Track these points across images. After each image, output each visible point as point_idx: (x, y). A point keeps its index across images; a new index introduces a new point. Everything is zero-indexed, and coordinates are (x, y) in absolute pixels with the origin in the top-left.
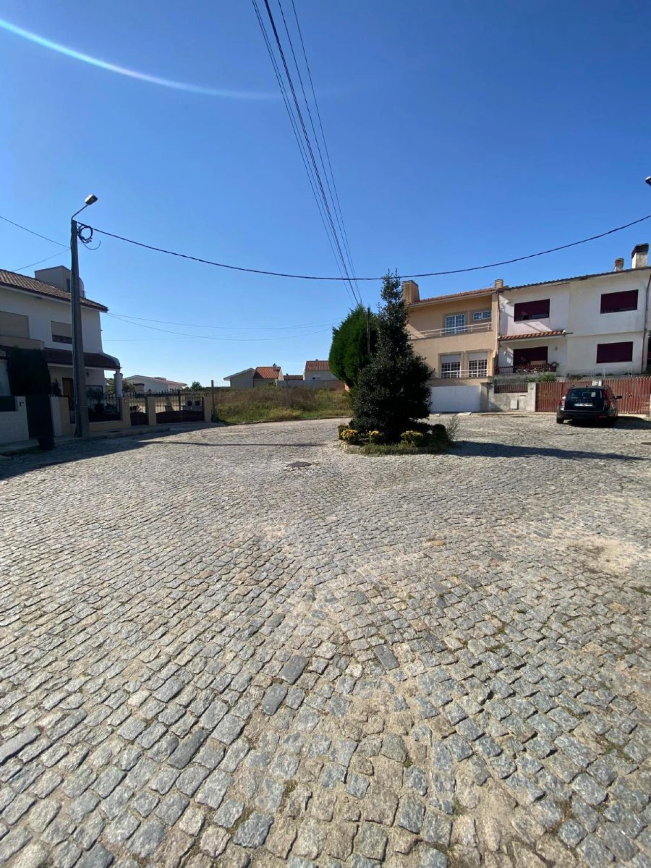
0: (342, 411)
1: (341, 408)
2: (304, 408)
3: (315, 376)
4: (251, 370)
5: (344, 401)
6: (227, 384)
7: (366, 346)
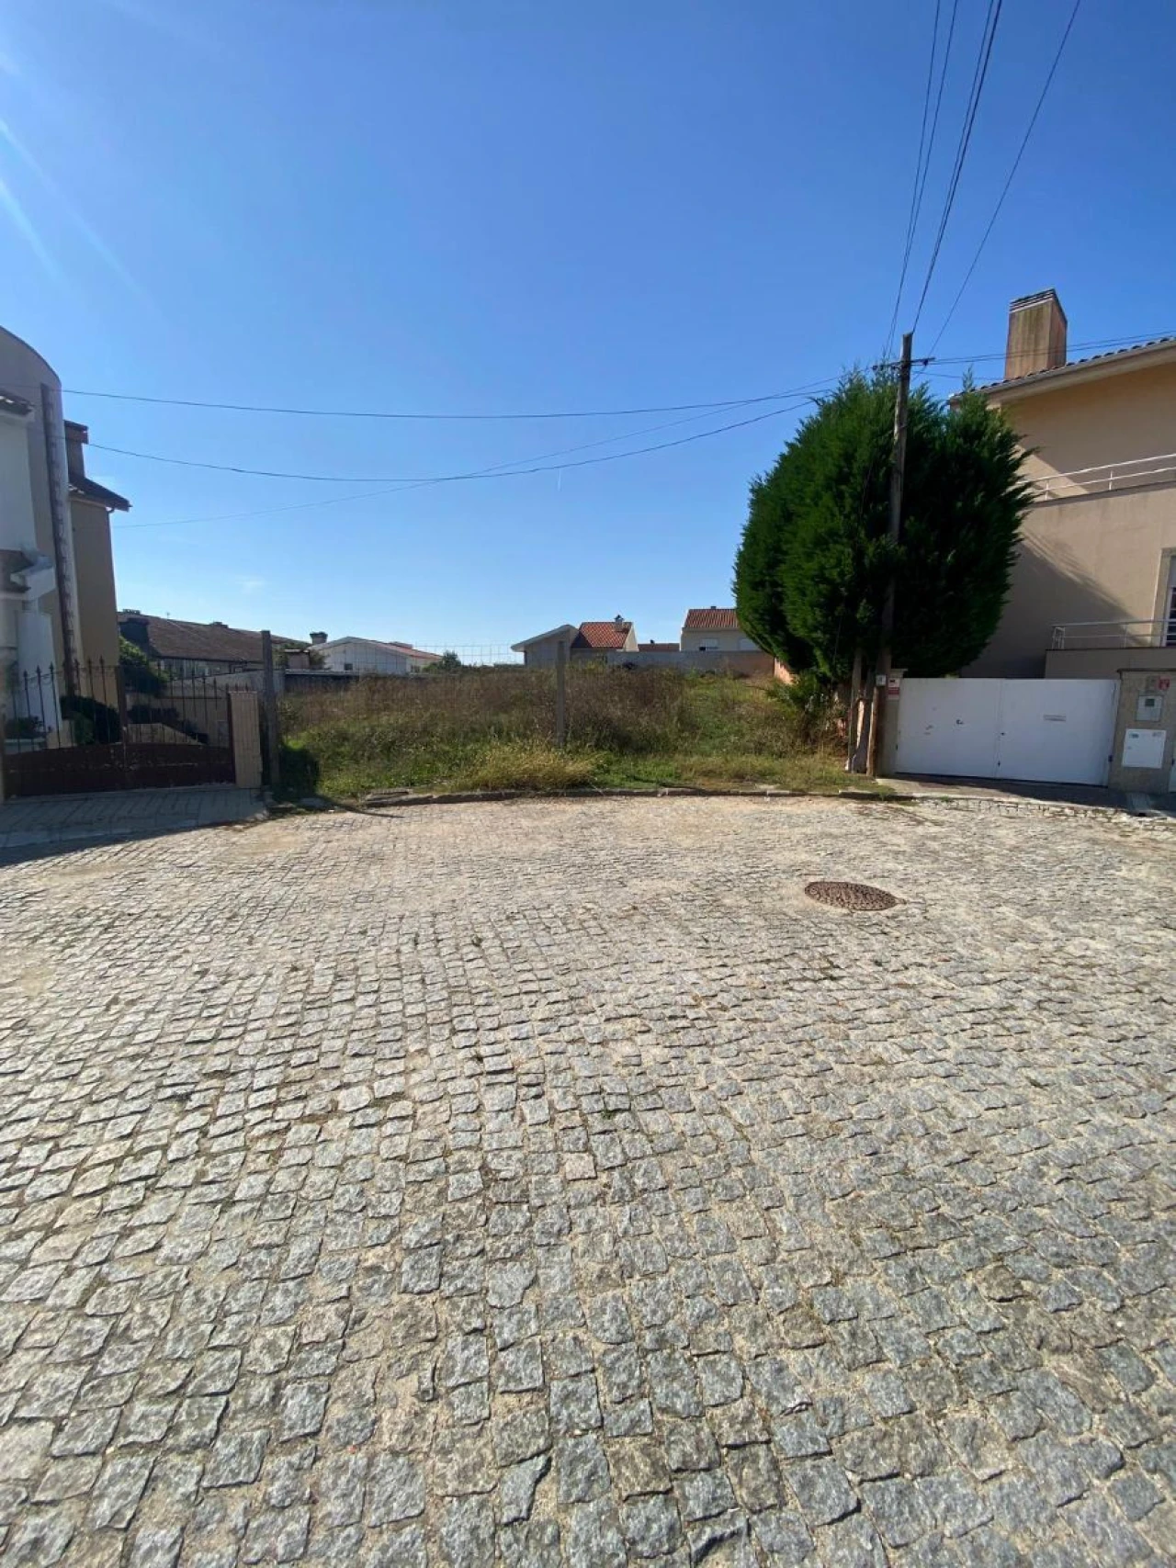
0: (762, 762)
1: (759, 749)
2: (623, 742)
3: (706, 643)
4: (567, 629)
5: (772, 720)
6: (519, 658)
7: (886, 496)
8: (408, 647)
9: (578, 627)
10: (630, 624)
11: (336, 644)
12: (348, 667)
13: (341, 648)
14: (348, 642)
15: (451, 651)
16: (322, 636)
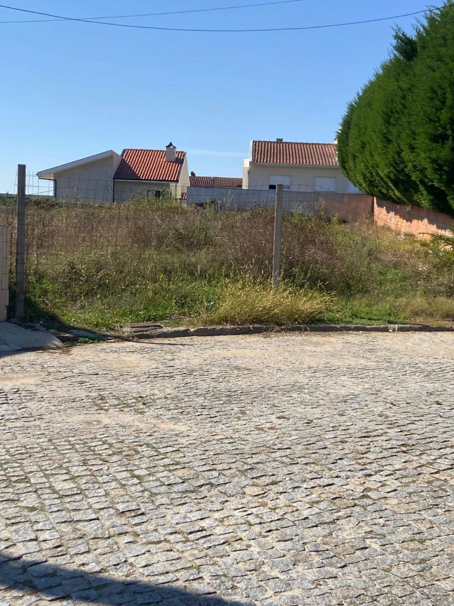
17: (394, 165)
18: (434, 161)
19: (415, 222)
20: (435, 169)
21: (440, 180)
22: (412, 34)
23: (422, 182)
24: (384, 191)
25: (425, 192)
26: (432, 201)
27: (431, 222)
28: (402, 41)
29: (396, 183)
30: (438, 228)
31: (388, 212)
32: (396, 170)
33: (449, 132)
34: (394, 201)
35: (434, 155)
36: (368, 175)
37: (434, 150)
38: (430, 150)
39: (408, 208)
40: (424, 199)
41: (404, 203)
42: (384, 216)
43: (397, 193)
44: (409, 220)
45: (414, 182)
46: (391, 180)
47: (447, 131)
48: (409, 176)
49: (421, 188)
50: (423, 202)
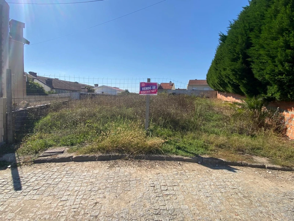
8: (118, 88)
9: (160, 84)
10: (174, 83)
11: (100, 87)
12: (103, 92)
13: (102, 88)
14: (103, 87)
15: (127, 89)
16: (97, 85)
17: (219, 78)
18: (233, 70)
19: (228, 97)
20: (233, 74)
21: (236, 79)
22: (226, 34)
23: (229, 82)
24: (218, 88)
25: (230, 87)
26: (233, 89)
27: (233, 97)
28: (222, 37)
29: (220, 85)
30: (236, 99)
31: (221, 95)
32: (220, 80)
33: (241, 55)
34: (221, 91)
35: (233, 67)
36: (213, 84)
37: (233, 65)
38: (231, 66)
39: (226, 93)
40: (230, 89)
41: (224, 92)
42: (219, 96)
43: (222, 89)
44: (226, 96)
45: (226, 83)
46: (219, 84)
47: (240, 55)
48: (224, 81)
49: (229, 85)
50: (230, 90)
